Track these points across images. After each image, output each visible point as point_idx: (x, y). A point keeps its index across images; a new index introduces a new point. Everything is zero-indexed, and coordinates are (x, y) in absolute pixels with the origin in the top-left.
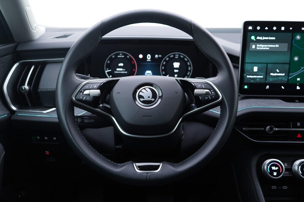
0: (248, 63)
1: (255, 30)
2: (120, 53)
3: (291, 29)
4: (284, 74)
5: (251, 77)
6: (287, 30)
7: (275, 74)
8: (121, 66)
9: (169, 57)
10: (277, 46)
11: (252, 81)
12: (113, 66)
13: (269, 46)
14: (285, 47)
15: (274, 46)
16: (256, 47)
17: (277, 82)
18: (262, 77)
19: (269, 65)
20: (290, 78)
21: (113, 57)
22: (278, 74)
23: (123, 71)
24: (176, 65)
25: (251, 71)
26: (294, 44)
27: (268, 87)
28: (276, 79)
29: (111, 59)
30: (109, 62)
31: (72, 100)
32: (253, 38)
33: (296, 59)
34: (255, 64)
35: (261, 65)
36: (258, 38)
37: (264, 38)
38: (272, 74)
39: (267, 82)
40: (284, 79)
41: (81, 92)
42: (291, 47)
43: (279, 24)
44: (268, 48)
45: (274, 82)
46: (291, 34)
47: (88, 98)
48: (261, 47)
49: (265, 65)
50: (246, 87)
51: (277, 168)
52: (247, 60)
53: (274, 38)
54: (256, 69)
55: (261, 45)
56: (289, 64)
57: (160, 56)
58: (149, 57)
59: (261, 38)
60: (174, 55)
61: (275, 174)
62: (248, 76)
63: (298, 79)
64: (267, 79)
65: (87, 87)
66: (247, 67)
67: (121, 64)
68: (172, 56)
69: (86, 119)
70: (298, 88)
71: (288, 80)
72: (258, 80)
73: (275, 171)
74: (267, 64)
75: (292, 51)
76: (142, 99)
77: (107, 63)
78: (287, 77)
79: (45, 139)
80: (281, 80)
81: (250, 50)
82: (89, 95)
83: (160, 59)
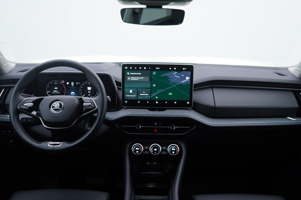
0: (126, 88)
1: (129, 69)
2: (55, 81)
3: (150, 68)
4: (148, 94)
5: (129, 96)
6: (147, 69)
7: (143, 94)
8: (56, 89)
9: (85, 84)
10: (143, 78)
11: (130, 98)
12: (51, 89)
13: (138, 78)
14: (147, 79)
15: (141, 78)
16: (130, 78)
17: (144, 99)
18: (135, 96)
19: (139, 89)
20: (151, 97)
21: (51, 83)
22: (144, 95)
23: (57, 92)
24: (89, 88)
25: (128, 93)
26: (152, 77)
27: (139, 102)
28: (143, 97)
29: (50, 85)
30: (49, 87)
31: (17, 108)
32: (128, 73)
33: (154, 85)
34: (131, 88)
35: (134, 89)
36: (131, 73)
37: (135, 74)
38: (140, 94)
39: (138, 99)
40: (148, 97)
41: (23, 104)
42: (151, 79)
43: (143, 66)
44: (137, 79)
45: (143, 99)
46: (150, 71)
47: (26, 108)
48: (133, 79)
49: (137, 89)
50: (126, 102)
51: (139, 149)
52: (126, 86)
53: (140, 74)
54: (131, 91)
55: (133, 78)
56: (150, 88)
57: (79, 83)
58: (73, 84)
59: (133, 74)
60: (88, 82)
61: (137, 152)
62: (127, 96)
63: (157, 97)
64: (138, 97)
65: (26, 102)
66: (126, 90)
67: (56, 88)
68: (86, 83)
69: (29, 119)
70: (157, 102)
71: (151, 98)
72: (133, 97)
73: (137, 150)
74: (137, 88)
75: (151, 81)
76: (54, 108)
77: (48, 87)
78: (150, 96)
79: (9, 132)
80: (146, 98)
81: (127, 80)
82: (27, 106)
83: (79, 85)
